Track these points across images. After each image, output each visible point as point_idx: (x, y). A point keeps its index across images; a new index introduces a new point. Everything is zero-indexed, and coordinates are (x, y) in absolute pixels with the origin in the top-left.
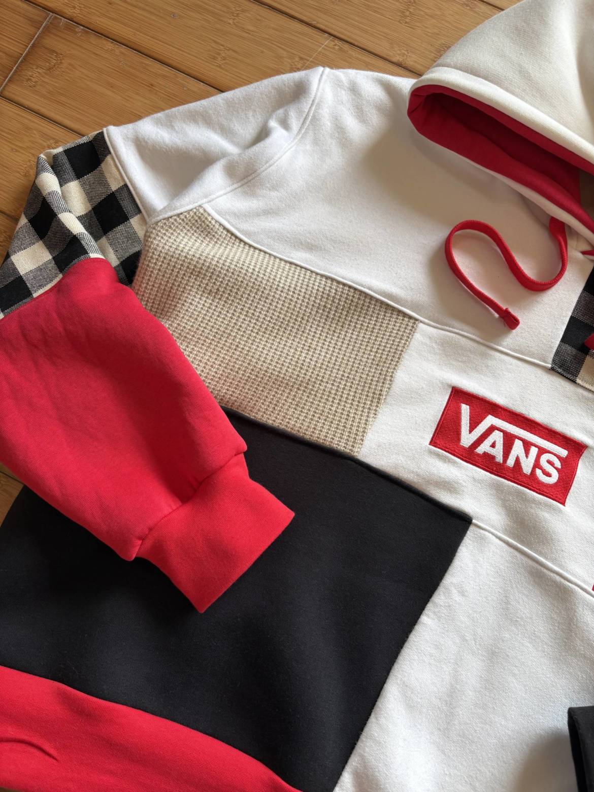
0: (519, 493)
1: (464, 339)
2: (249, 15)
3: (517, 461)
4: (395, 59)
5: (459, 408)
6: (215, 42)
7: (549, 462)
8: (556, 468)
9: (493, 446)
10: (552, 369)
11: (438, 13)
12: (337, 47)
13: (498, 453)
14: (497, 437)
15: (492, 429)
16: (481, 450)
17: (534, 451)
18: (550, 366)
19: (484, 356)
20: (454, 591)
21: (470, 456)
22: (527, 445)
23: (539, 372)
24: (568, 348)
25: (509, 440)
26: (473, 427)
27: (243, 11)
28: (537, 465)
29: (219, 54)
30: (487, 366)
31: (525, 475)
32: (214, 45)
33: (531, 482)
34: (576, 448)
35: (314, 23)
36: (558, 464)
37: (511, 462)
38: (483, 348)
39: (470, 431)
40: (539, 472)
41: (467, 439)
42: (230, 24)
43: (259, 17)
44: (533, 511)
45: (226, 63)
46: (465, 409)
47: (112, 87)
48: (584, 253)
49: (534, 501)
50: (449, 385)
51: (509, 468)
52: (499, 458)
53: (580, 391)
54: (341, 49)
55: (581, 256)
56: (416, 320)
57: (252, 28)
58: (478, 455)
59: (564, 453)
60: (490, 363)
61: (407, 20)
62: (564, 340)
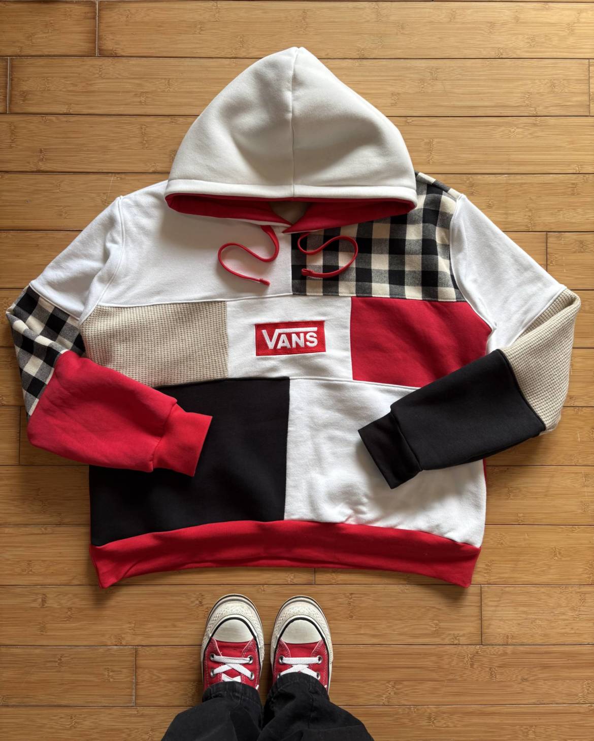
0: (303, 356)
1: (250, 300)
2: (65, 183)
3: (297, 344)
4: (151, 171)
5: (262, 333)
6: (57, 206)
7: (311, 336)
8: (315, 338)
9: (284, 342)
10: (294, 294)
11: (160, 134)
12: (119, 179)
13: (287, 344)
14: (283, 337)
15: (280, 335)
16: (279, 347)
17: (302, 335)
18: (292, 293)
19: (262, 303)
20: (296, 411)
21: (276, 352)
22: (298, 334)
23: (289, 298)
24: (296, 281)
25: (289, 336)
26: (271, 339)
27: (61, 182)
28: (306, 340)
29: (62, 212)
30: (266, 307)
31: (303, 348)
32: (56, 208)
33: (307, 349)
34: (320, 324)
35: (101, 171)
36: (315, 335)
37: (294, 345)
38: (261, 300)
39: (271, 341)
40: (308, 344)
41: (271, 345)
42: (58, 192)
43: (72, 182)
44: (313, 361)
45: (68, 215)
46: (264, 332)
47: (18, 256)
48: (284, 232)
49: (311, 357)
50: (253, 325)
51: (294, 348)
52: (289, 346)
53: (311, 298)
54: (121, 179)
55: (282, 234)
56: (224, 301)
57: (71, 189)
58: (279, 349)
59: (315, 329)
60: (266, 305)
61: (146, 146)
62: (293, 278)
